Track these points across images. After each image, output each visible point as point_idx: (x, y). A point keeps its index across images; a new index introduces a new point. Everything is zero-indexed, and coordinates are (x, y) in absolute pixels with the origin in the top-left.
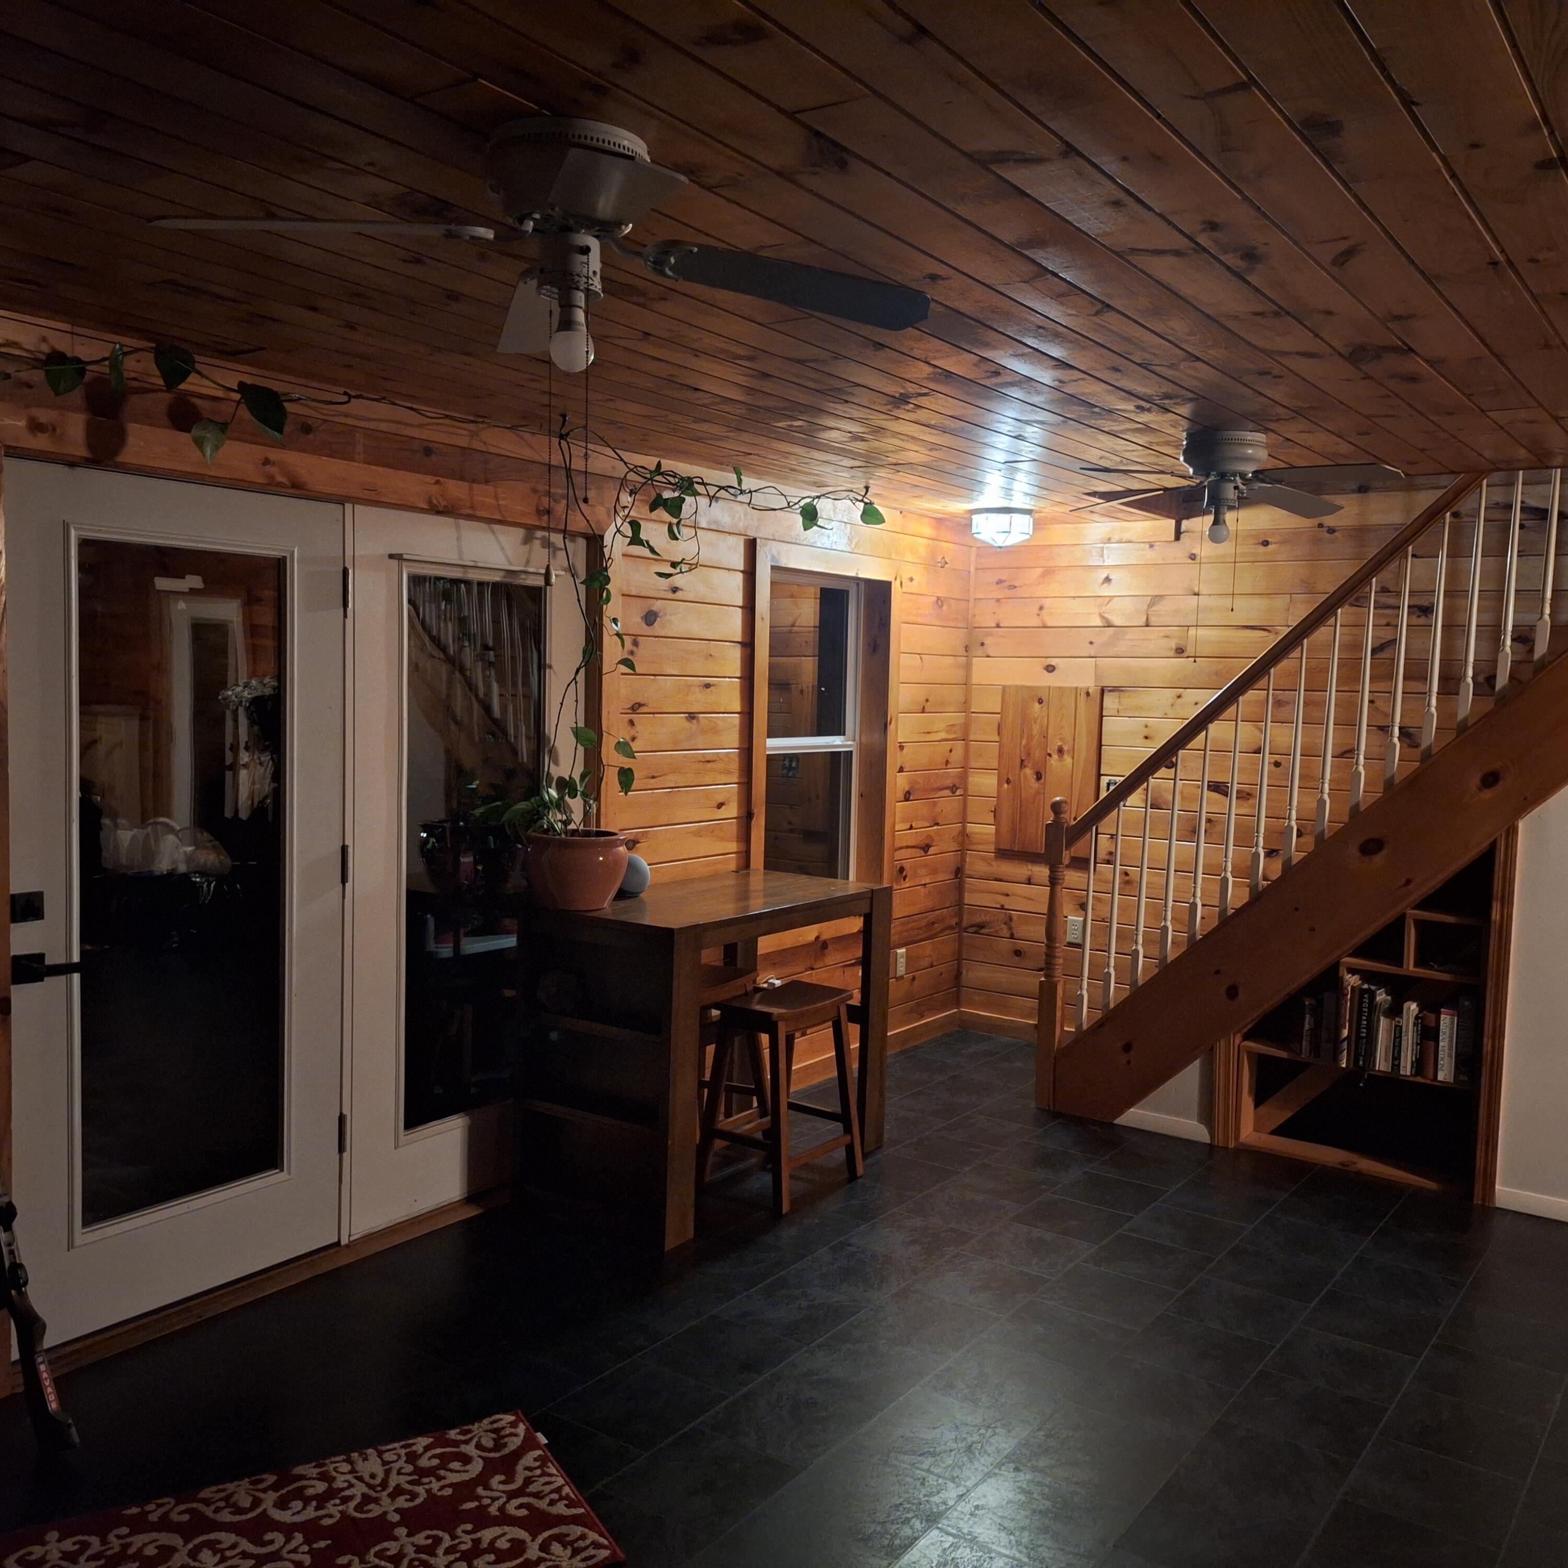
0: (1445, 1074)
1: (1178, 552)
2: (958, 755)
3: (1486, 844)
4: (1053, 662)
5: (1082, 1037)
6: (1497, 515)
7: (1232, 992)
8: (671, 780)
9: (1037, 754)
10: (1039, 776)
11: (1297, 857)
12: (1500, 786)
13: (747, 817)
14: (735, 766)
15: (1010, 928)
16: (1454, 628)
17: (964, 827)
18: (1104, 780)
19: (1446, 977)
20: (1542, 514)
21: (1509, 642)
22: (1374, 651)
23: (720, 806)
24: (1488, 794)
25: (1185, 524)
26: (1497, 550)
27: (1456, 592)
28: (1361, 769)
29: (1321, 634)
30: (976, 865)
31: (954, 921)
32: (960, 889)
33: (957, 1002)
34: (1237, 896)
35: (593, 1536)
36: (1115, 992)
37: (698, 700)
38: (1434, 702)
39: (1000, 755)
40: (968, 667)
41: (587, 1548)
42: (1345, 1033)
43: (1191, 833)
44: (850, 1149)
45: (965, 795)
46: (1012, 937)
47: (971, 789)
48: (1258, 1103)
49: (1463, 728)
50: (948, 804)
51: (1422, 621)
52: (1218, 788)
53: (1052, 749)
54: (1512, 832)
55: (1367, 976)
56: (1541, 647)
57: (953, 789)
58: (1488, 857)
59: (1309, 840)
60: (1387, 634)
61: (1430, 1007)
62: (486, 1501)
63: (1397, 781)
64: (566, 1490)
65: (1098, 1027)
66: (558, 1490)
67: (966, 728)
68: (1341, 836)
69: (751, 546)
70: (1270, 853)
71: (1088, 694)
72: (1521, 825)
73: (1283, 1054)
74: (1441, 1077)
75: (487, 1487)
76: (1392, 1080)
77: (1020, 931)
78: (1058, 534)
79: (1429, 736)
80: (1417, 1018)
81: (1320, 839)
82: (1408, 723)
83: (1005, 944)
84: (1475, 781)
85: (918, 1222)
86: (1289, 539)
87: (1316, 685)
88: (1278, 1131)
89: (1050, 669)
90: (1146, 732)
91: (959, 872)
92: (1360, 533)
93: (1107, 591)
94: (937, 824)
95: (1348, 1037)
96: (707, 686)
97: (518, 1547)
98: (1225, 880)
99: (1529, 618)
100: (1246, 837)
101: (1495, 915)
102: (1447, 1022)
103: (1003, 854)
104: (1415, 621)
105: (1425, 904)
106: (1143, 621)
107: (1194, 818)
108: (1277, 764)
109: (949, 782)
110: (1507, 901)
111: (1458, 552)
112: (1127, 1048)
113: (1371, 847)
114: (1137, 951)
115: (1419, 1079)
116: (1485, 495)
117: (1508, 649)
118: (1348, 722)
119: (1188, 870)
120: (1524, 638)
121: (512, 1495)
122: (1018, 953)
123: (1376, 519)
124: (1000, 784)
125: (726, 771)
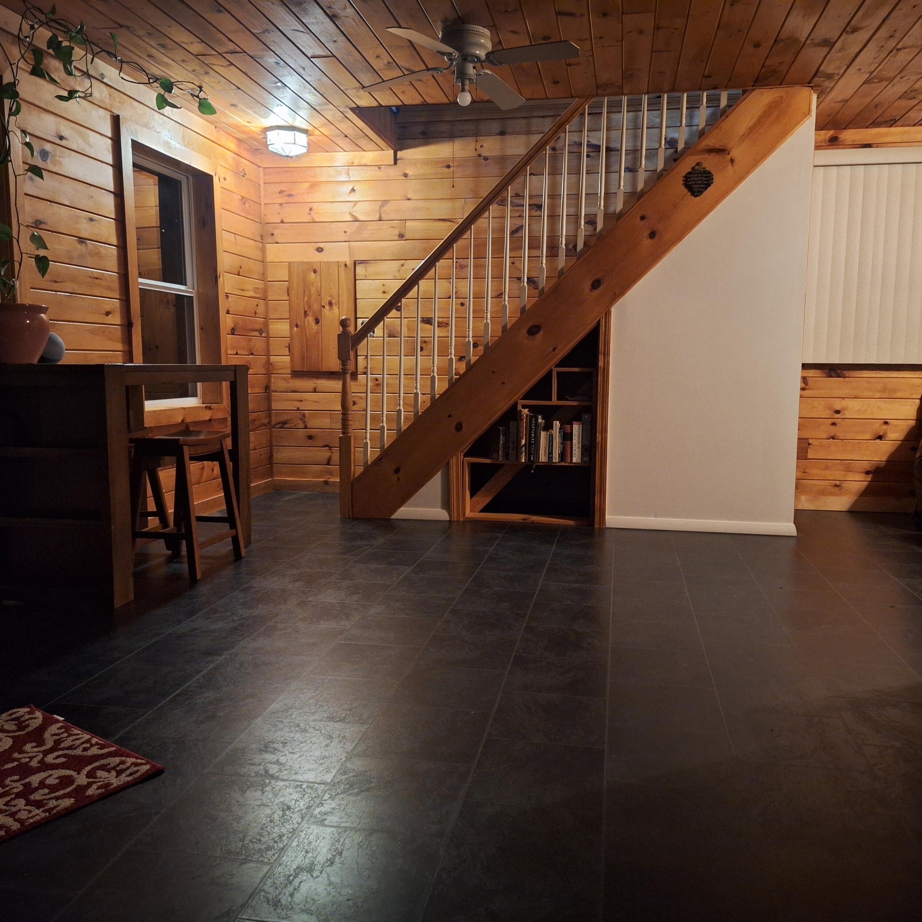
0: (576, 458)
1: (395, 172)
2: (261, 309)
3: (594, 323)
4: (321, 245)
5: (368, 468)
6: (575, 149)
7: (459, 427)
8: (69, 286)
9: (316, 307)
10: (317, 321)
11: (473, 359)
12: (601, 288)
13: (128, 326)
14: (116, 285)
15: (304, 422)
16: (554, 217)
17: (269, 359)
18: (360, 321)
19: (575, 403)
20: (597, 148)
21: (583, 223)
22: (512, 233)
23: (108, 314)
24: (596, 293)
25: (399, 154)
26: (575, 171)
27: (554, 196)
28: (507, 303)
29: (481, 222)
30: (278, 383)
31: (266, 421)
32: (269, 400)
33: (271, 473)
34: (441, 387)
35: (130, 760)
36: (388, 438)
37: (85, 229)
38: (544, 261)
39: (290, 311)
40: (263, 250)
41: (128, 768)
42: (523, 442)
43: (412, 353)
45: (268, 337)
46: (306, 427)
47: (271, 333)
48: (472, 496)
50: (258, 342)
51: (538, 213)
52: (428, 321)
53: (325, 302)
54: (608, 314)
55: (531, 408)
56: (600, 226)
57: (261, 331)
58: (595, 332)
59: (481, 349)
60: (518, 222)
61: (567, 422)
62: (24, 761)
63: (546, 290)
64: (94, 740)
65: (379, 461)
66: (88, 741)
67: (265, 291)
68: (517, 325)
69: (116, 121)
70: (461, 359)
71: (346, 265)
72: (613, 309)
73: (488, 461)
74: (574, 460)
75: (21, 752)
76: (549, 467)
77: (311, 423)
78: (319, 158)
80: (560, 429)
81: (486, 347)
82: (533, 274)
83: (302, 433)
84: (588, 284)
86: (463, 163)
87: (480, 256)
88: (482, 511)
89: (320, 250)
90: (383, 289)
91: (267, 388)
92: (502, 159)
93: (353, 197)
94: (252, 354)
95: (525, 444)
96: (91, 220)
97: (66, 781)
98: (433, 377)
99: (593, 210)
100: (444, 351)
101: (601, 364)
102: (576, 428)
103: (296, 374)
104: (534, 213)
105: (560, 364)
106: (377, 217)
107: (414, 342)
108: (462, 304)
109: (257, 327)
110: (607, 354)
111: (555, 172)
112: (397, 471)
113: (533, 331)
114: (383, 427)
115: (563, 464)
116: (568, 138)
117: (582, 227)
118: (498, 277)
119: (411, 374)
120: (591, 221)
122: (310, 437)
123: (510, 151)
124: (291, 328)
125: (110, 289)
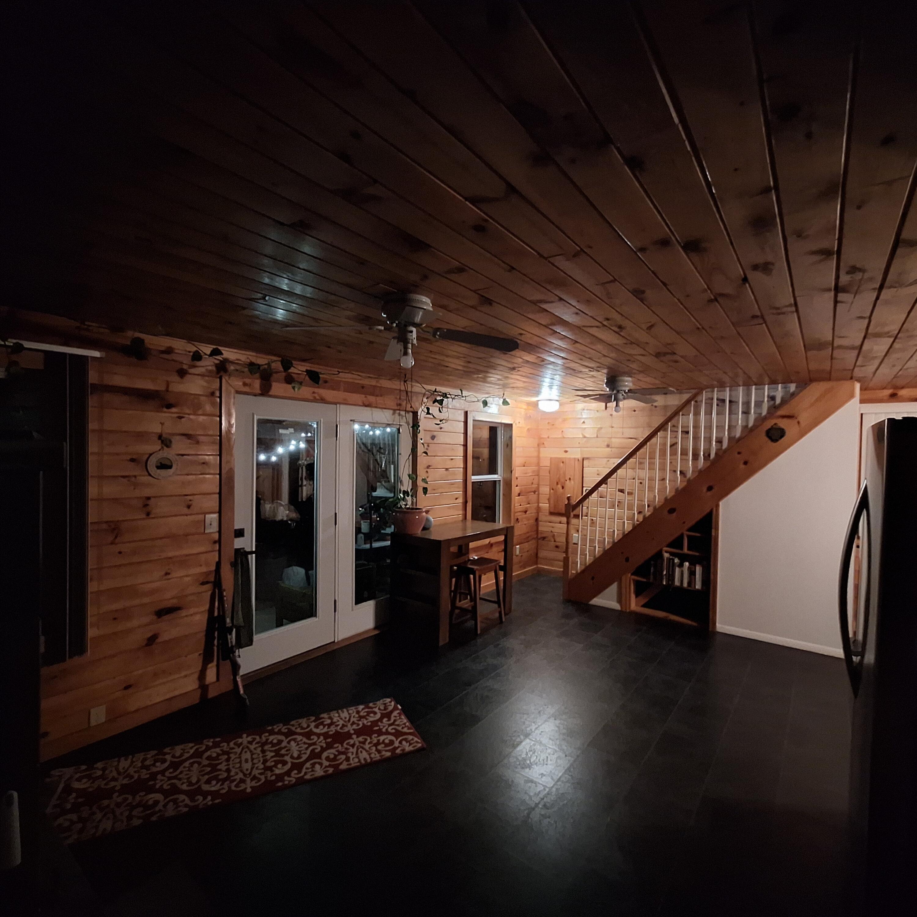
0: (698, 586)
1: (606, 413)
2: (535, 482)
3: (708, 511)
4: (567, 449)
5: (578, 575)
6: (709, 401)
7: (627, 560)
8: (440, 491)
9: (562, 480)
10: (563, 488)
11: (648, 514)
12: (713, 490)
13: (465, 502)
14: (461, 486)
15: (554, 539)
16: (696, 438)
17: (538, 505)
18: (585, 489)
19: (697, 554)
20: (723, 401)
21: (714, 443)
22: (671, 446)
23: (456, 499)
24: (709, 493)
25: (608, 404)
26: (709, 413)
27: (696, 427)
28: (668, 485)
29: (654, 440)
30: (542, 517)
31: (535, 536)
32: (537, 526)
33: (536, 563)
34: (628, 527)
35: (416, 739)
36: (589, 559)
37: (449, 464)
38: (690, 463)
39: (550, 482)
40: (539, 452)
41: (414, 743)
42: (665, 573)
43: (613, 506)
44: (500, 613)
45: (538, 494)
46: (555, 541)
47: (541, 492)
48: (636, 597)
49: (700, 472)
50: (533, 497)
51: (686, 436)
52: (622, 491)
53: (567, 479)
54: (717, 506)
55: (671, 554)
56: (725, 445)
57: (534, 492)
58: (710, 514)
59: (651, 508)
60: (674, 441)
61: (693, 564)
62: (381, 727)
63: (680, 489)
64: (407, 724)
65: (583, 572)
66: (405, 724)
67: (538, 471)
68: (661, 507)
69: (466, 413)
70: (639, 513)
71: (578, 460)
72: (721, 503)
73: (645, 580)
74: (697, 587)
75: (382, 722)
76: (681, 588)
77: (557, 540)
78: (567, 408)
79: (689, 474)
80: (688, 568)
81: (655, 508)
82: (682, 469)
83: (552, 544)
84: (705, 489)
85: (523, 637)
86: (643, 410)
87: (652, 457)
88: (643, 606)
89: (566, 452)
90: (597, 472)
91: (537, 520)
92: (666, 407)
93: (584, 426)
94: (529, 504)
95: (666, 574)
96: (452, 459)
97: (392, 742)
98: (624, 522)
99: (721, 435)
100: (630, 508)
101: (713, 534)
102: (698, 569)
103: (551, 513)
104: (684, 436)
105: (689, 530)
106: (595, 436)
107: (613, 501)
108: (641, 483)
109: (533, 490)
110: (717, 529)
111: (697, 414)
112: (593, 578)
113: (672, 511)
114: (596, 546)
115: (689, 588)
116: (704, 395)
117: (714, 446)
118: (663, 469)
119: (612, 518)
120: (719, 441)
121: (390, 725)
122: (557, 547)
123: (669, 403)
124: (550, 490)
125: (458, 487)
